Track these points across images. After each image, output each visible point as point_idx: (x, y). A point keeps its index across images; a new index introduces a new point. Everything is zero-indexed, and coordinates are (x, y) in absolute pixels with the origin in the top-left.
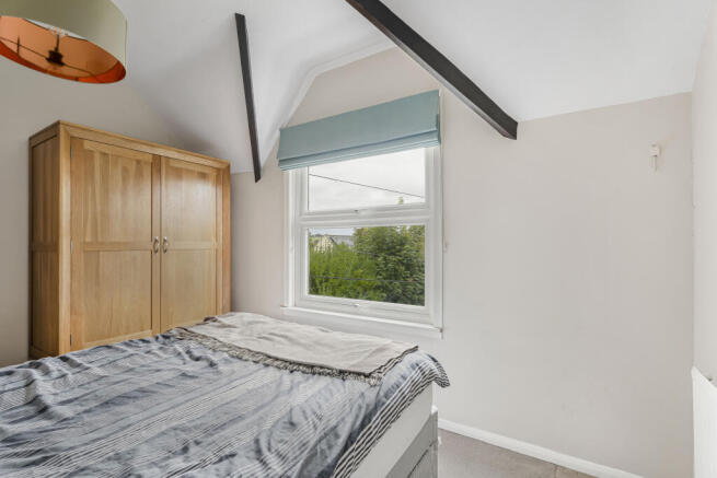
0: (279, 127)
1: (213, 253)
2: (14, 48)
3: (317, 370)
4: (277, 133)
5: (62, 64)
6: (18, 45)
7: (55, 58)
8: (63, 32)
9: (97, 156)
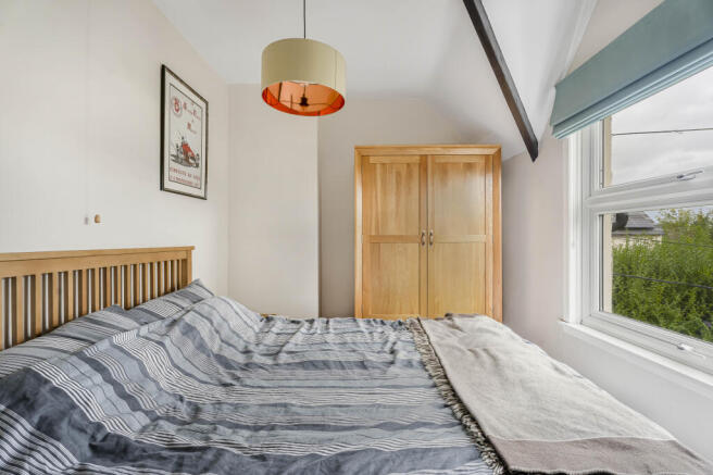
0: (554, 83)
1: (482, 247)
2: (288, 105)
3: (466, 420)
4: (553, 92)
5: (307, 105)
6: (292, 102)
7: (304, 102)
8: (307, 83)
9: (378, 166)
